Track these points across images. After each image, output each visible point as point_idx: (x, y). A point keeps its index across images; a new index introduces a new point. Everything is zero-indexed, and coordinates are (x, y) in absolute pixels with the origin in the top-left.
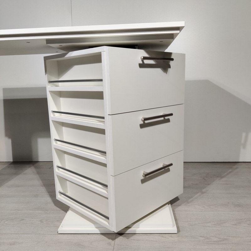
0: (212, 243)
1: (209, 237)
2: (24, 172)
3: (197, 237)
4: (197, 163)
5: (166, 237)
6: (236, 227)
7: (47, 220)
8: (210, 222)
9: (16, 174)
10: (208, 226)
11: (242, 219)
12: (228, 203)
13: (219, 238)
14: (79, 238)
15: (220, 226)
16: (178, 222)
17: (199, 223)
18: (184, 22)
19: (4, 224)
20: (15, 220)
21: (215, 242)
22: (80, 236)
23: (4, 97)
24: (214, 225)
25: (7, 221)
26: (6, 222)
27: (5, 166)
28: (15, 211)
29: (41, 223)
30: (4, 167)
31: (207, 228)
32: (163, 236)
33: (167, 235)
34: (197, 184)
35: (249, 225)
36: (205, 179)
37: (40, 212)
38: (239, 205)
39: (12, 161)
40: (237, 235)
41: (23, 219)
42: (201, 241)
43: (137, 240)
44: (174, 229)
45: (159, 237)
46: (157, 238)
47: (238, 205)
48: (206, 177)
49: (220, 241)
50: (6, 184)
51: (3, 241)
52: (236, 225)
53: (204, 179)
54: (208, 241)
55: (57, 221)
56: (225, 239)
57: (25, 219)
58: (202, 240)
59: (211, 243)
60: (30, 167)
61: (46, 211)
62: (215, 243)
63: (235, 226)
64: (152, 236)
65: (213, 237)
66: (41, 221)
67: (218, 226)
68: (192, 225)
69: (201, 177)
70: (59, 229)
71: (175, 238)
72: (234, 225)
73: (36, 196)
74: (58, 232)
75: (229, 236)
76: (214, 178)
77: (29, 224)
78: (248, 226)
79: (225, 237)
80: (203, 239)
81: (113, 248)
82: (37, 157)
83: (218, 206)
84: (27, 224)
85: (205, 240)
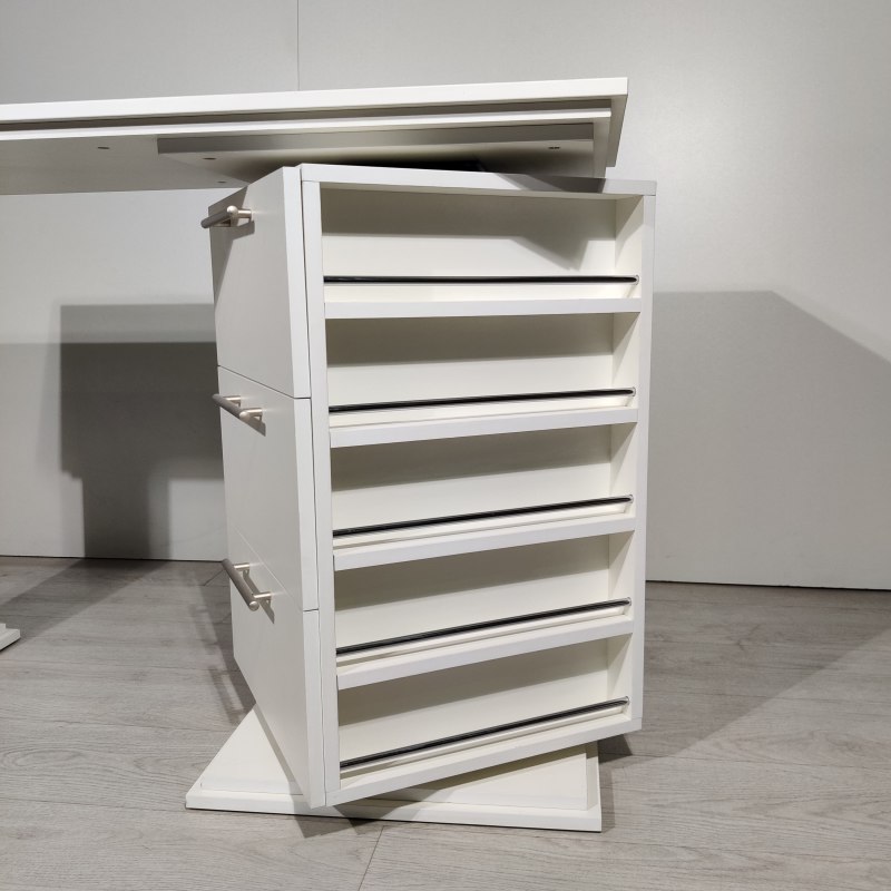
0: (720, 876)
1: (713, 852)
2: (115, 595)
3: (671, 849)
4: (725, 589)
5: (557, 844)
6: (823, 823)
7: (158, 760)
8: (729, 800)
9: (91, 600)
10: (719, 814)
11: (849, 796)
12: (812, 734)
13: (750, 858)
14: (256, 829)
15: (762, 817)
16: (614, 792)
17: (689, 802)
18: (626, 79)
19: (13, 766)
20: (51, 754)
21: (734, 870)
22: (259, 820)
23: (63, 335)
24: (742, 809)
25: (25, 755)
26: (20, 761)
27: (58, 571)
28: (59, 724)
29: (136, 770)
30: (54, 574)
31: (716, 821)
32: (548, 840)
33: (565, 835)
34: (708, 663)
35: (871, 816)
36: (742, 647)
37: (140, 730)
38: (849, 746)
39: (82, 555)
40: (821, 853)
41: (79, 754)
42: (684, 864)
43: (455, 849)
44: (592, 817)
45: (535, 840)
46: (525, 843)
47: (846, 744)
48: (749, 639)
49: (754, 869)
50: (47, 632)
52: (822, 814)
53: (738, 644)
54: (709, 866)
55: (193, 765)
56: (774, 863)
57: (84, 752)
58: (689, 862)
59: (718, 872)
60: (137, 578)
61: (162, 731)
62: (733, 873)
63: (820, 819)
64: (510, 836)
65: (730, 851)
66: (138, 764)
67: (757, 816)
68: (662, 806)
69: (728, 638)
70: (188, 794)
71: (593, 849)
72: (816, 814)
73: (139, 677)
74: (185, 804)
75: (790, 854)
76: (777, 644)
77: (95, 770)
78: (868, 821)
79: (773, 856)
80: (691, 858)
81: (363, 869)
82: (166, 544)
83: (772, 743)
84: (87, 771)
85: (700, 861)
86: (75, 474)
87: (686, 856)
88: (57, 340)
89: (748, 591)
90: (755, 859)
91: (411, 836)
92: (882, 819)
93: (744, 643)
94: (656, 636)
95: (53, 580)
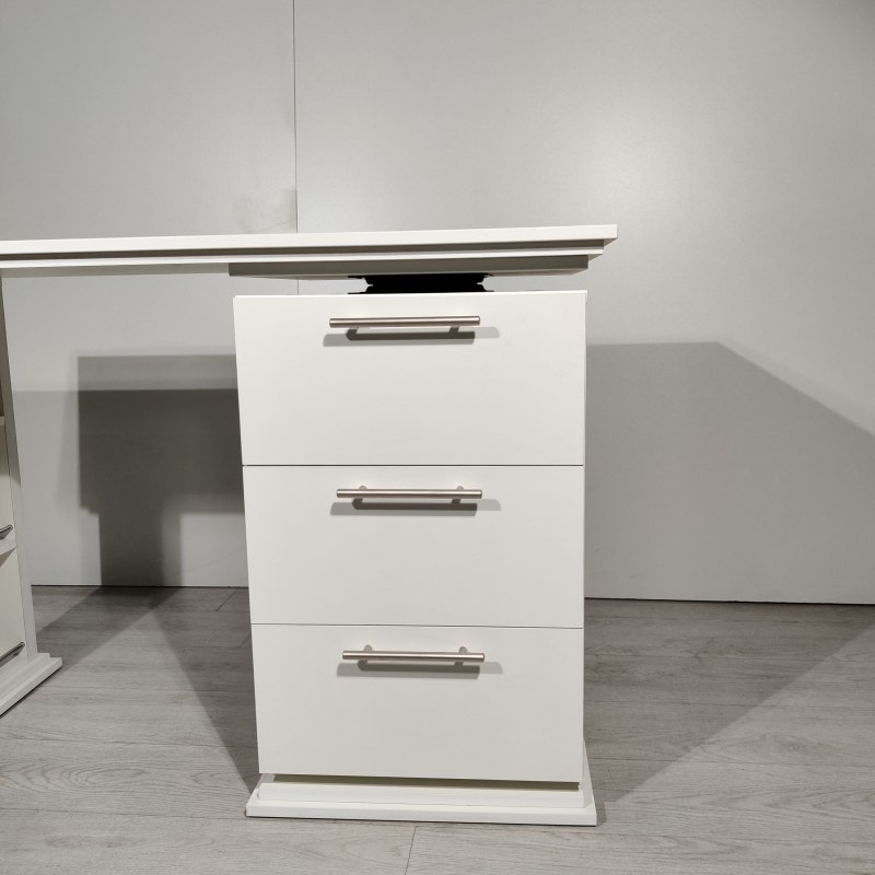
0: (696, 859)
1: (689, 840)
3: (655, 838)
5: (562, 837)
6: (776, 813)
7: (212, 775)
8: (698, 795)
9: (114, 627)
10: (692, 808)
11: (796, 790)
12: (764, 737)
13: (719, 844)
15: (726, 809)
17: (666, 799)
18: (616, 226)
19: (88, 784)
20: (118, 772)
21: (707, 854)
22: (311, 825)
23: (80, 383)
25: (95, 774)
26: (93, 779)
27: (78, 600)
28: (118, 745)
29: (197, 785)
30: (76, 603)
31: (688, 813)
32: (553, 834)
33: (567, 829)
34: (672, 675)
35: (815, 806)
36: (699, 659)
37: (191, 749)
38: (795, 746)
39: (99, 583)
40: (776, 838)
41: (140, 772)
42: (666, 850)
43: (478, 844)
44: (588, 813)
45: (543, 835)
46: (536, 837)
47: (793, 744)
48: (705, 652)
49: (722, 853)
50: (84, 660)
51: (86, 835)
52: (775, 805)
53: (697, 657)
54: (686, 851)
56: (739, 848)
57: (147, 770)
58: (669, 848)
59: (694, 856)
61: (209, 749)
62: (706, 857)
63: (774, 810)
64: (522, 831)
65: (702, 839)
66: (195, 778)
67: (722, 809)
68: (644, 803)
69: (688, 651)
70: (248, 804)
71: (592, 841)
72: (770, 805)
74: (245, 812)
75: (751, 840)
76: (730, 656)
77: (159, 785)
78: (813, 810)
79: (738, 841)
80: (672, 845)
81: (406, 862)
82: (178, 572)
83: (730, 746)
84: (154, 787)
85: (678, 847)
86: (93, 510)
87: (666, 844)
88: (75, 388)
89: (702, 606)
90: (723, 845)
91: (440, 834)
92: (824, 809)
93: (701, 655)
94: (625, 651)
95: (76, 608)
